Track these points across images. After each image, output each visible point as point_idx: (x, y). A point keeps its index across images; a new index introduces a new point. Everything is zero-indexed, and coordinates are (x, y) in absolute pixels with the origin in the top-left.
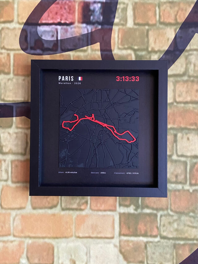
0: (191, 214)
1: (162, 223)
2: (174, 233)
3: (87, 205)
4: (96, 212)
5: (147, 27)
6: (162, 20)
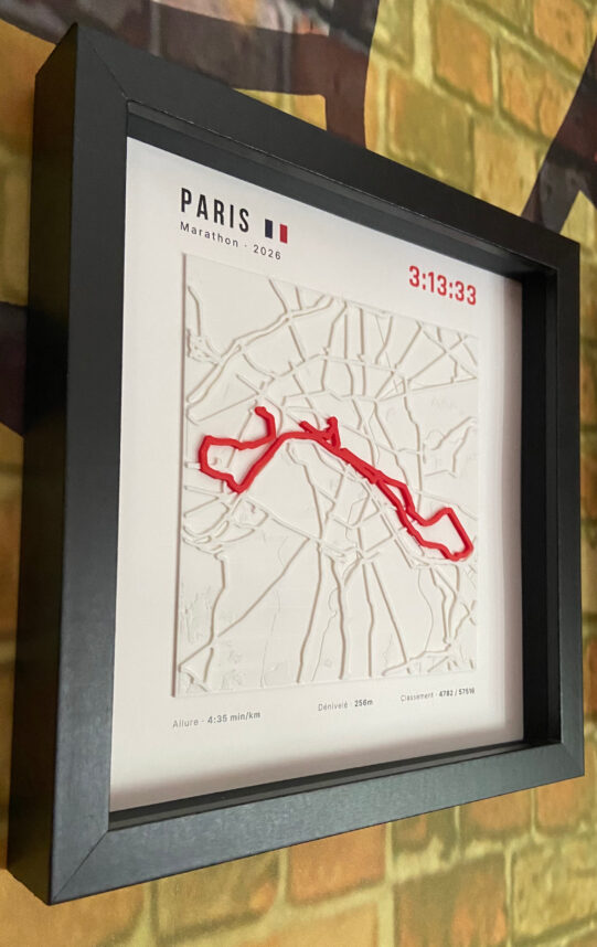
0: (583, 827)
1: (517, 887)
2: (547, 915)
3: (275, 886)
4: (310, 909)
5: (469, 109)
6: (506, 105)
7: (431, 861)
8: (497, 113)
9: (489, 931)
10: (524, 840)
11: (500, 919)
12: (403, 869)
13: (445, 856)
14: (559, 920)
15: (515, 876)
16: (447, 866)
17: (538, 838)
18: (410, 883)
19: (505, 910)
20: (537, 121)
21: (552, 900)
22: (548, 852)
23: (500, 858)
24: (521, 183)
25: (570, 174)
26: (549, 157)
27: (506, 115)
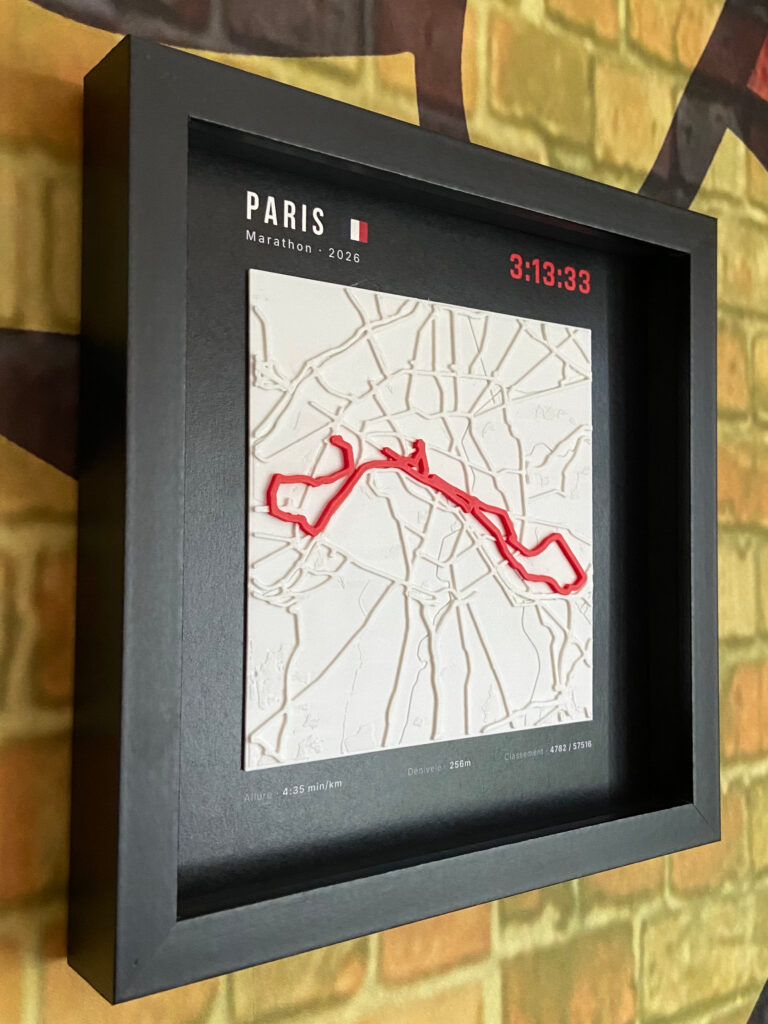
1: (647, 959)
2: (683, 990)
3: (364, 964)
4: (405, 989)
5: (589, 45)
6: (635, 34)
7: (544, 932)
8: (623, 47)
9: (614, 1009)
10: (656, 904)
11: (627, 996)
12: (510, 942)
13: (561, 926)
14: (699, 996)
15: (645, 948)
16: (562, 938)
17: (673, 903)
18: (520, 957)
19: (633, 986)
20: (674, 49)
21: (690, 973)
22: (684, 919)
23: (626, 928)
24: (654, 127)
25: (716, 109)
26: (688, 92)
27: (635, 46)
